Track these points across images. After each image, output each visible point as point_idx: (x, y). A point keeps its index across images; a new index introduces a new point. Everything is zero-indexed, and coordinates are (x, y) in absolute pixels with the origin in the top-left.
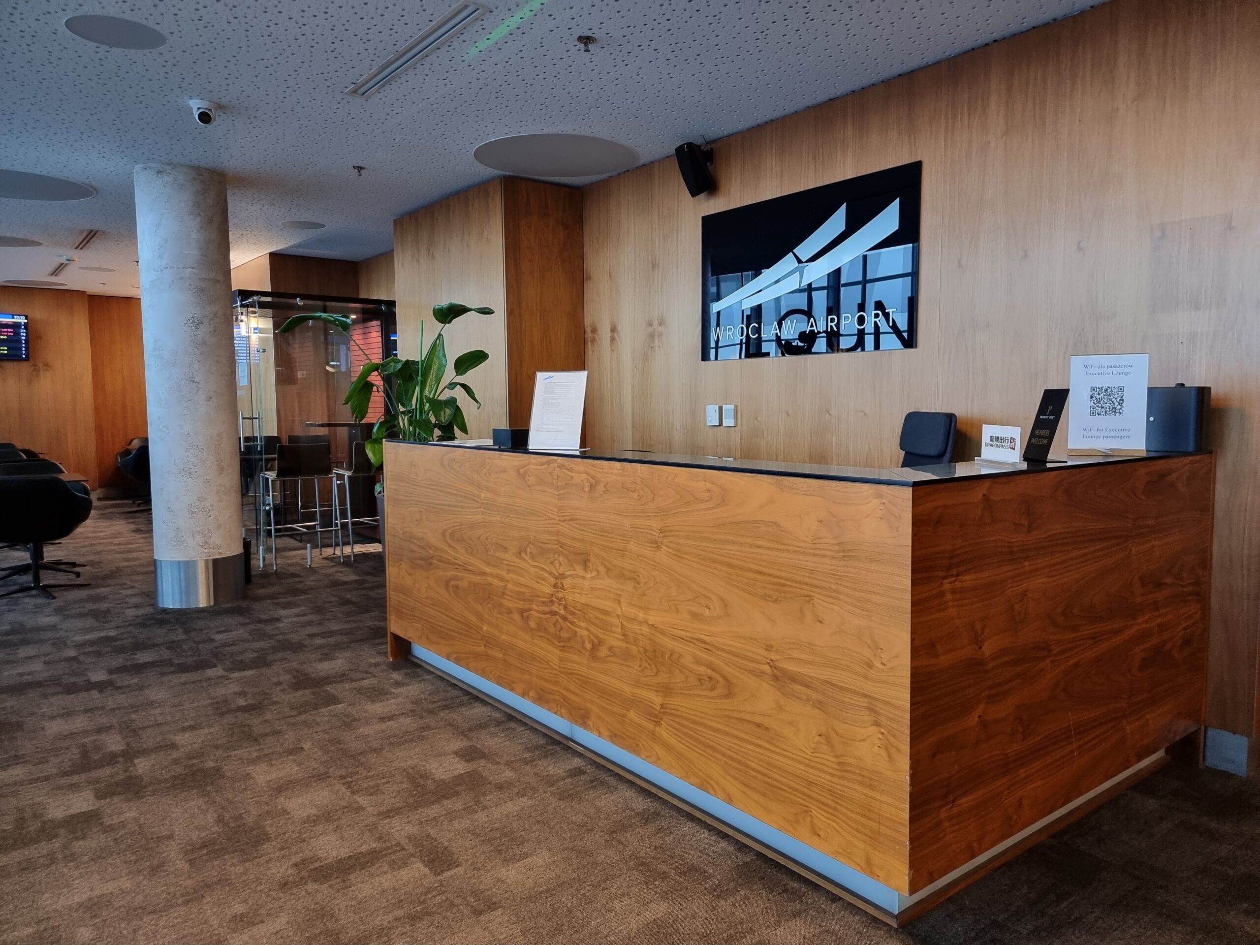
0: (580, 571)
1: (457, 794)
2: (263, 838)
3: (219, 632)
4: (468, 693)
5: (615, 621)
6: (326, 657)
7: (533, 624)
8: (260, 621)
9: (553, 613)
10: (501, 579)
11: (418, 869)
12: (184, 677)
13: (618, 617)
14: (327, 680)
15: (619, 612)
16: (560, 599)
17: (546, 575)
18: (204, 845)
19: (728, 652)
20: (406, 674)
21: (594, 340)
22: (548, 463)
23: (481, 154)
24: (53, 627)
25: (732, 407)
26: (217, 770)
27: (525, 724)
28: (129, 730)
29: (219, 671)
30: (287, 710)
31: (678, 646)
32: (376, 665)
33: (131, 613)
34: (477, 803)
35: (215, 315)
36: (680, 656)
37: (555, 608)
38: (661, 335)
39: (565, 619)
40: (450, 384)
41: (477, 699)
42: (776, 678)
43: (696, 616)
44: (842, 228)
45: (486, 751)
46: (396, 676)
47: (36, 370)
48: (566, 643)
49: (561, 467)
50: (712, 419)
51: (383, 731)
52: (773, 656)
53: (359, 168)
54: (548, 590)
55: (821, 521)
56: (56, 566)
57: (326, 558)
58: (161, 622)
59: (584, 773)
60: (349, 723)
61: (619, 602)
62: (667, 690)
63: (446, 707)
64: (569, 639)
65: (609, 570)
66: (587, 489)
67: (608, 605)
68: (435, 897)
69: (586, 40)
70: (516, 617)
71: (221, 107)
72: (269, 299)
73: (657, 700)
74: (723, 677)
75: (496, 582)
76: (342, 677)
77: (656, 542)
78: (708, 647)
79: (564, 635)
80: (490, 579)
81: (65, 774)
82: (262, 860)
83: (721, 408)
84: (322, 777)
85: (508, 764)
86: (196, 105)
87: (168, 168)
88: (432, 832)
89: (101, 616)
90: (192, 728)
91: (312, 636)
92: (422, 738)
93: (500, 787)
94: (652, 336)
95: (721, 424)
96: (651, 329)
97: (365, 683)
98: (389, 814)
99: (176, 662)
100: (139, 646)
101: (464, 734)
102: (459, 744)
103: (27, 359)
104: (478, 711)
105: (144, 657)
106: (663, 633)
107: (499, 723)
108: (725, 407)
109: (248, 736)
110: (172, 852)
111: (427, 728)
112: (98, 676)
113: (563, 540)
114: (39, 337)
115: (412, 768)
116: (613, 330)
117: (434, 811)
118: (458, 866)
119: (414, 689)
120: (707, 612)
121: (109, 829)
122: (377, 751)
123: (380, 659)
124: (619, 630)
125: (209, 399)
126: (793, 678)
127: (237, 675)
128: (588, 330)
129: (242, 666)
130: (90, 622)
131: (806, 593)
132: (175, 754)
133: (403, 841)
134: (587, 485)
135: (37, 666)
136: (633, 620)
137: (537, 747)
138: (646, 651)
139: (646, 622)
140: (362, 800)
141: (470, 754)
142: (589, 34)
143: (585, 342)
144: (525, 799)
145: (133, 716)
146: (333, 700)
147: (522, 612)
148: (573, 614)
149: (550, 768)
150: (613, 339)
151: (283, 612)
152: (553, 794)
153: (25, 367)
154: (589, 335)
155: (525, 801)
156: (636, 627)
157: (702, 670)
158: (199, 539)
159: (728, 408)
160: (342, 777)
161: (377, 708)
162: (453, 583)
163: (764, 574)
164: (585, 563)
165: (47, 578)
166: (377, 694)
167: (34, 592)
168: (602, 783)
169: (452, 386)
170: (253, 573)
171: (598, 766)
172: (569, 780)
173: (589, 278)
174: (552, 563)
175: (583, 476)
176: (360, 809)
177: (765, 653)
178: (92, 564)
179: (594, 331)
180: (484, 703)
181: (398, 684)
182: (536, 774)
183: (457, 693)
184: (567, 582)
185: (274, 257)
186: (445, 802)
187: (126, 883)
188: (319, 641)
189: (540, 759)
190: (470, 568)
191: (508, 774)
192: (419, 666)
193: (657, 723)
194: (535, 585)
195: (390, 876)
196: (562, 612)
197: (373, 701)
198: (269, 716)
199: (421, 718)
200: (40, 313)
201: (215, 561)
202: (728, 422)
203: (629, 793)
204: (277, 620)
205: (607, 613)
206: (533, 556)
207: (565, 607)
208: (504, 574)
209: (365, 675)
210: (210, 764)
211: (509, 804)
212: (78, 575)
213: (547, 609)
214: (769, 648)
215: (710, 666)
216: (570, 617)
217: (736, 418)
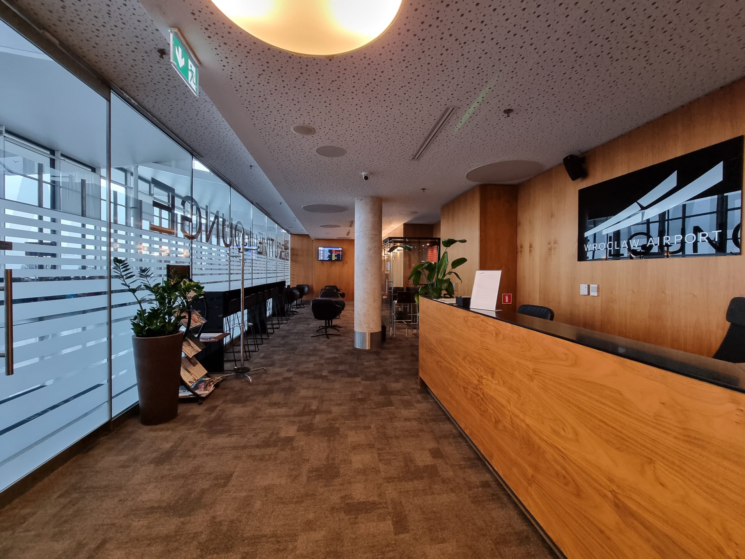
0: (490, 378)
1: (422, 478)
2: (337, 475)
3: (367, 361)
4: (445, 414)
5: (507, 412)
6: (397, 381)
7: (469, 396)
8: (381, 359)
9: (478, 395)
10: (457, 369)
11: (388, 525)
12: (349, 380)
13: (509, 411)
14: (392, 393)
15: (509, 409)
16: (481, 389)
17: (475, 374)
18: (316, 470)
19: (578, 466)
20: (423, 397)
21: (521, 251)
22: (477, 317)
23: (469, 176)
24: (323, 350)
25: (596, 286)
26: (338, 429)
27: (467, 442)
28: (322, 401)
29: (358, 379)
30: (372, 404)
31: (543, 445)
32: (413, 389)
33: (346, 348)
34: (430, 487)
35: (375, 247)
36: (544, 452)
37: (478, 392)
38: (555, 248)
39: (483, 400)
40: (449, 272)
41: (449, 419)
42: (617, 506)
43: (555, 432)
44: (674, 184)
45: (444, 453)
46: (419, 397)
47: (344, 264)
48: (484, 413)
49: (483, 320)
50: (583, 290)
51: (404, 427)
52: (614, 488)
53: (424, 189)
54: (476, 382)
55: (663, 403)
56: (334, 327)
57: (413, 334)
58: (352, 354)
59: (489, 486)
60: (392, 418)
61: (509, 403)
62: (536, 468)
63: (433, 420)
64: (484, 412)
65: (504, 382)
66: (494, 335)
67: (504, 402)
68: (389, 551)
69: (508, 112)
70: (462, 389)
71: (372, 173)
72: (403, 240)
73: (530, 471)
74: (574, 481)
75: (454, 369)
76: (398, 392)
77: (531, 376)
78: (564, 457)
79: (483, 408)
80: (452, 367)
81: (295, 416)
82: (331, 488)
83: (589, 286)
84: (371, 446)
85: (452, 466)
86: (363, 174)
87: (363, 198)
88: (403, 501)
89: (337, 347)
90: (340, 405)
91: (395, 369)
92: (418, 436)
93: (444, 481)
94: (550, 249)
95: (589, 294)
96: (550, 246)
97: (406, 397)
98: (389, 480)
99: (349, 372)
100: (341, 363)
101: (437, 439)
102: (432, 445)
103: (341, 261)
104: (447, 427)
105: (341, 368)
106: (534, 432)
107: (455, 437)
108: (591, 286)
109: (354, 414)
110: (305, 468)
111: (422, 430)
112: (325, 373)
113: (482, 358)
114: (345, 254)
115: (409, 453)
116: (531, 246)
117: (409, 486)
118: (408, 532)
119: (425, 406)
120: (562, 433)
121: (293, 449)
122: (397, 437)
123: (415, 386)
124: (509, 418)
125: (372, 276)
126: (633, 514)
127: (364, 382)
128: (519, 247)
129: (367, 378)
130: (333, 350)
131: (649, 456)
132: (330, 416)
133: (389, 502)
134: (494, 333)
135: (311, 365)
136: (517, 416)
137: (469, 459)
138: (524, 438)
139: (523, 421)
140: (382, 467)
141: (436, 453)
142: (509, 108)
143: (517, 252)
144: (453, 495)
145: (326, 394)
146: (390, 404)
147: (465, 388)
148: (487, 399)
149: (472, 476)
150: (530, 251)
151: (390, 356)
152: (469, 496)
153: (341, 263)
154: (519, 249)
155: (453, 497)
156: (518, 421)
157: (559, 468)
158: (367, 325)
159: (593, 286)
160: (379, 449)
161: (405, 413)
162: (440, 363)
163: (608, 425)
164: (493, 374)
165: (330, 331)
166: (407, 405)
167: (325, 336)
168: (499, 498)
169: (450, 273)
170: (387, 337)
171: (499, 484)
172: (480, 489)
173: (520, 224)
174: (477, 369)
175: (493, 328)
176: (378, 472)
177: (609, 483)
178: (345, 327)
179: (522, 247)
180: (451, 422)
181: (418, 402)
182: (464, 478)
183: (440, 413)
184: (484, 381)
185: (405, 224)
186: (416, 482)
187: (283, 481)
188: (397, 372)
189: (469, 468)
190: (446, 359)
191: (451, 473)
192: (429, 394)
193: (530, 485)
194: (470, 377)
195: (374, 524)
196: (481, 396)
197: (405, 408)
198: (366, 406)
199: (421, 424)
200: (345, 247)
201: (371, 333)
202: (594, 293)
203: (513, 513)
204: (387, 359)
205: (503, 406)
206: (469, 362)
207: (483, 394)
208: (458, 366)
209: (407, 393)
210: (337, 425)
211: (445, 495)
212: (339, 331)
213: (474, 391)
214: (611, 480)
215: (564, 469)
216: (485, 400)
217: (598, 291)
